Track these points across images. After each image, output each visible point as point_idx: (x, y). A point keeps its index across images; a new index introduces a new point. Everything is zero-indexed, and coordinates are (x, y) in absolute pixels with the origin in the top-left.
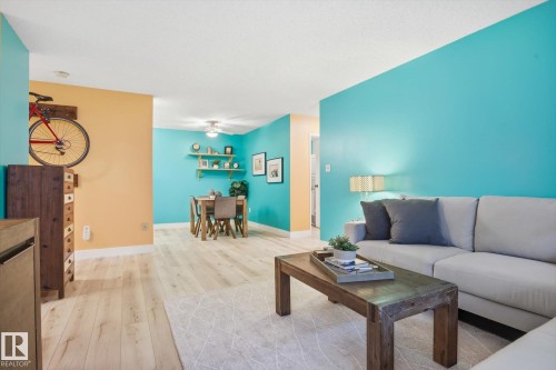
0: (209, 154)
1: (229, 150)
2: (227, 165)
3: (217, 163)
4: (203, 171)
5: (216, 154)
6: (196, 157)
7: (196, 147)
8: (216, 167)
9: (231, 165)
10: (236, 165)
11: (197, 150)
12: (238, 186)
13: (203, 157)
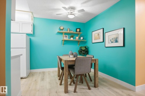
0: (68, 32)
1: (78, 30)
2: (77, 38)
3: (72, 37)
4: (65, 41)
5: (72, 32)
6: (62, 33)
7: (62, 28)
8: (72, 39)
9: (80, 38)
10: (82, 38)
11: (62, 30)
12: (84, 49)
13: (66, 34)
